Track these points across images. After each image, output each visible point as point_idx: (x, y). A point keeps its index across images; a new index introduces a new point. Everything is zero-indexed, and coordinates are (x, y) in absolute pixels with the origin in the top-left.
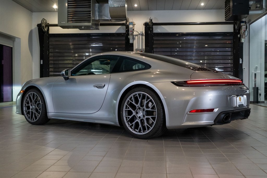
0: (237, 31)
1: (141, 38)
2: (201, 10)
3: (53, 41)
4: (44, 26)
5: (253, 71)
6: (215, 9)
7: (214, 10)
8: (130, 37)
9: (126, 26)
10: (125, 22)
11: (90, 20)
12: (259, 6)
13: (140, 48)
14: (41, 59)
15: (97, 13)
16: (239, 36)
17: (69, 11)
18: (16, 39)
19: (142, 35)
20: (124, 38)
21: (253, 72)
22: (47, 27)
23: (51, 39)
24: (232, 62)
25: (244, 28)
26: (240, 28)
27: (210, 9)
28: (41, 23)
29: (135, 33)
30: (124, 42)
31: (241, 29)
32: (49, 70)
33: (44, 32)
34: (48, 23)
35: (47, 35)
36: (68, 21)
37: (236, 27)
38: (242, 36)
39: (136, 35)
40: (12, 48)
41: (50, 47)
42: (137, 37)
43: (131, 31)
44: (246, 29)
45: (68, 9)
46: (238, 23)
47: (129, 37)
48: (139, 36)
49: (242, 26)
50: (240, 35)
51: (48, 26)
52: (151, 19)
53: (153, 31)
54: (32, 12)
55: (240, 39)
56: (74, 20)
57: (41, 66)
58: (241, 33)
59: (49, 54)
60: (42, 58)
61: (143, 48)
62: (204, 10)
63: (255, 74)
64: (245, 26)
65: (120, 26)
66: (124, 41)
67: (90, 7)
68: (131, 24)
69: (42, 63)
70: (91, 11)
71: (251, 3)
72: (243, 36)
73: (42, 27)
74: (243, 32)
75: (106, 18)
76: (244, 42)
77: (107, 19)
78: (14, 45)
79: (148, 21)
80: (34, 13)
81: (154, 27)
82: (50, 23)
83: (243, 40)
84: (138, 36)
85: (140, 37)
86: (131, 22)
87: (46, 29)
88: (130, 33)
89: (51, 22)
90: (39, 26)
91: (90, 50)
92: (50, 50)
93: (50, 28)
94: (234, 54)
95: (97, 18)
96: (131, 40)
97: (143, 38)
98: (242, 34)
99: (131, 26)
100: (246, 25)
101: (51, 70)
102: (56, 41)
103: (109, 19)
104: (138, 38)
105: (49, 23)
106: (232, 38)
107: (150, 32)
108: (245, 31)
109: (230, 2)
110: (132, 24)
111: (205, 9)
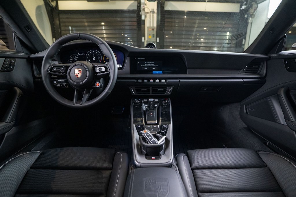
3: (63, 19)
8: (142, 13)
9: (138, 2)
13: (152, 26)
16: (246, 16)
19: (153, 12)
20: (135, 15)
22: (55, 1)
23: (62, 16)
24: (235, 43)
29: (147, 10)
30: (135, 19)
35: (57, 11)
38: (251, 17)
39: (147, 13)
41: (62, 24)
47: (140, 13)
48: (151, 14)
53: (164, 8)
59: (61, 31)
60: (54, 35)
61: (155, 26)
74: (252, 12)
81: (166, 3)
83: (250, 20)
84: (149, 13)
85: (152, 14)
87: (54, 4)
91: (102, 28)
92: (62, 28)
93: (59, 3)
96: (142, 17)
97: (154, 16)
98: (251, 14)
104: (149, 16)
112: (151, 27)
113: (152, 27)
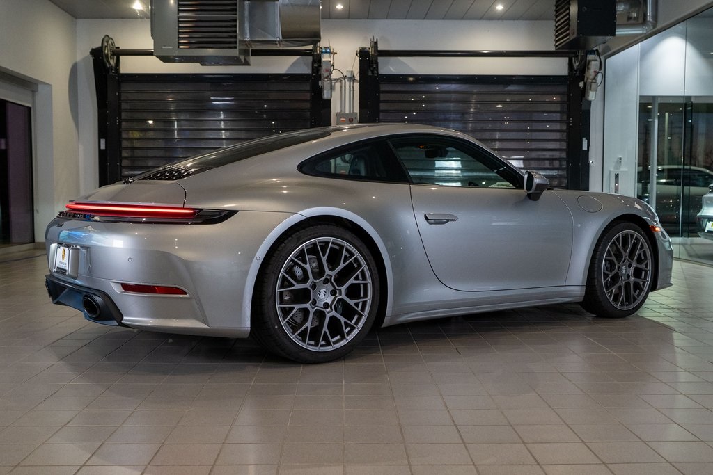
0: (577, 74)
1: (350, 87)
2: (494, 21)
3: (130, 93)
4: (108, 54)
5: (611, 168)
6: (526, 19)
7: (524, 21)
8: (325, 84)
9: (313, 58)
10: (311, 48)
11: (236, 42)
12: (635, 15)
13: (347, 112)
14: (100, 137)
15: (247, 25)
16: (581, 84)
17: (180, 19)
18: (40, 87)
19: (352, 79)
20: (307, 87)
21: (612, 170)
22: (115, 57)
23: (125, 87)
24: (565, 147)
25: (594, 66)
26: (585, 66)
27: (514, 19)
28: (100, 45)
29: (335, 75)
30: (308, 96)
31: (588, 68)
32: (121, 163)
33: (107, 70)
34: (117, 46)
35: (116, 76)
36: (179, 43)
37: (576, 64)
38: (591, 87)
39: (337, 80)
40: (30, 108)
41: (124, 106)
42: (338, 85)
43: (327, 70)
44: (600, 69)
45: (178, 13)
46: (580, 53)
47: (320, 83)
48: (345, 83)
49: (590, 61)
50: (585, 84)
51: (118, 53)
52: (375, 41)
53: (377, 70)
54: (76, 18)
55: (583, 92)
56: (193, 42)
57: (102, 155)
58: (588, 79)
59: (120, 123)
60: (103, 133)
61: (355, 111)
62: (500, 21)
63: (617, 176)
64: (598, 63)
65: (298, 57)
66: (309, 94)
67: (235, 10)
68: (326, 52)
69: (103, 147)
70: (238, 21)
71: (620, 8)
72: (593, 85)
73: (102, 57)
74: (591, 77)
75: (270, 36)
76: (593, 99)
77: (273, 39)
78: (34, 103)
79: (367, 45)
80: (80, 21)
81: (380, 59)
82: (123, 47)
83: (591, 95)
84: (341, 81)
85: (347, 83)
86: (326, 48)
87: (113, 62)
88: (324, 73)
89: (124, 45)
90: (97, 54)
92: (124, 115)
93: (122, 58)
94: (568, 127)
95: (248, 39)
96: (325, 92)
97: (353, 87)
98: (590, 81)
99: (325, 58)
100: (598, 59)
101: (125, 163)
102: (139, 92)
103: (278, 39)
104: (341, 87)
105: (119, 48)
106: (563, 89)
107: (370, 74)
108: (596, 74)
109: (570, 5)
110: (330, 52)
111: (503, 19)
112: (345, 114)
113: (350, 113)
